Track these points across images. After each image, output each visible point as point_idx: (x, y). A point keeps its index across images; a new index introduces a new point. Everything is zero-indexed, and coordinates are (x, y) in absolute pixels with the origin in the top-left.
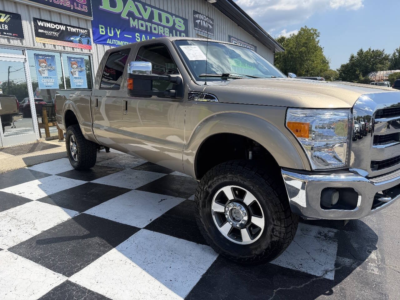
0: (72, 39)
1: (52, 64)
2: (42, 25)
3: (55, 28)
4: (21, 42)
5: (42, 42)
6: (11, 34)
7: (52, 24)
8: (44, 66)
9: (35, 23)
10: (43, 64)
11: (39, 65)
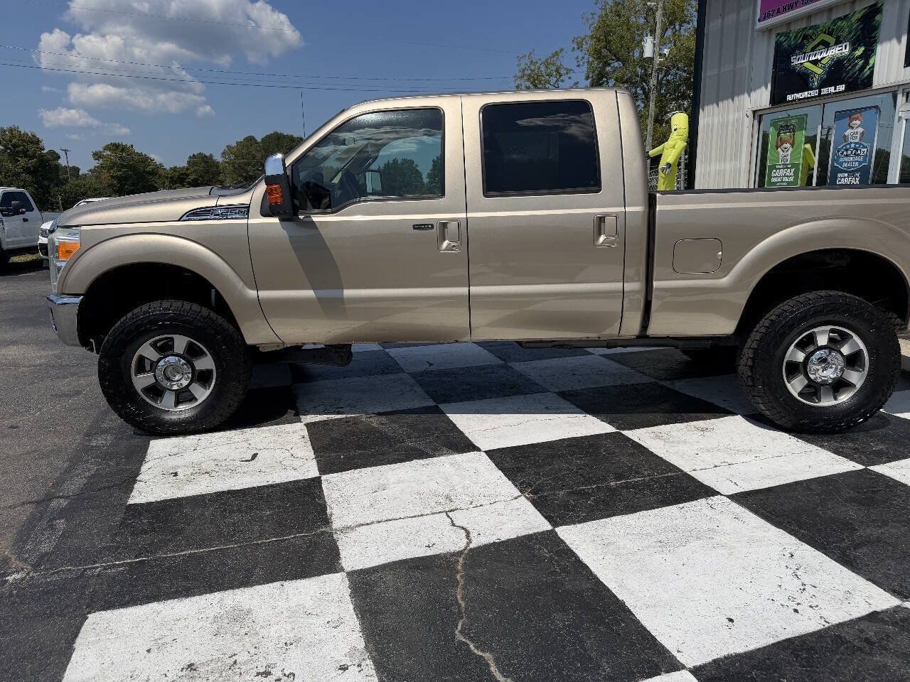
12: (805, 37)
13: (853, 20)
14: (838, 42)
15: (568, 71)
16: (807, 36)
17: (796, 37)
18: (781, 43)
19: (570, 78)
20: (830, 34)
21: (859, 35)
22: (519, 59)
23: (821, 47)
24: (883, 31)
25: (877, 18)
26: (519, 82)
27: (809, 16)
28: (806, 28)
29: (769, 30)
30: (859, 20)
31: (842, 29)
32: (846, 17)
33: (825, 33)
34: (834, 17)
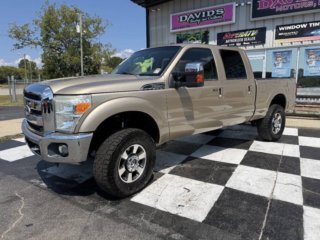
0: (312, 33)
1: (287, 58)
2: (283, 29)
3: (296, 28)
4: (263, 46)
5: (279, 42)
6: (256, 42)
7: (292, 26)
8: (280, 60)
9: (277, 29)
10: (280, 58)
11: (276, 60)
12: (187, 37)
13: (201, 34)
14: (197, 39)
15: (33, 33)
16: (187, 36)
17: (183, 36)
18: (179, 37)
19: (34, 35)
20: (195, 37)
21: (204, 38)
22: (9, 24)
23: (192, 40)
24: (210, 38)
25: (208, 34)
26: (10, 34)
27: (187, 31)
28: (186, 34)
29: (174, 33)
30: (203, 34)
31: (198, 36)
32: (199, 33)
33: (193, 36)
34: (195, 32)
